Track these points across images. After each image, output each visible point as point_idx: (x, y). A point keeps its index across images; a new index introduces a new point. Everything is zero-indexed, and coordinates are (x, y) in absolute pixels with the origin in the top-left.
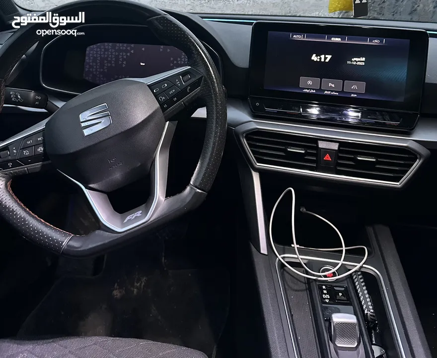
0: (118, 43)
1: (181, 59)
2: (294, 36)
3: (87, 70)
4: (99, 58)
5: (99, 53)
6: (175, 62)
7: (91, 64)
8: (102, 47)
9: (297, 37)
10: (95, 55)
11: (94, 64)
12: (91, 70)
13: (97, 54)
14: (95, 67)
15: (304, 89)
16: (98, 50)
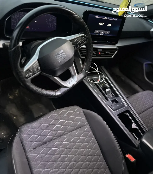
0: (25, 12)
1: (50, 19)
2: (96, 16)
3: (12, 24)
4: (17, 19)
5: (17, 17)
6: (48, 21)
7: (14, 22)
8: (19, 14)
9: (97, 17)
10: (16, 18)
11: (15, 22)
12: (14, 24)
13: (16, 17)
14: (16, 23)
15: (95, 33)
16: (17, 15)
